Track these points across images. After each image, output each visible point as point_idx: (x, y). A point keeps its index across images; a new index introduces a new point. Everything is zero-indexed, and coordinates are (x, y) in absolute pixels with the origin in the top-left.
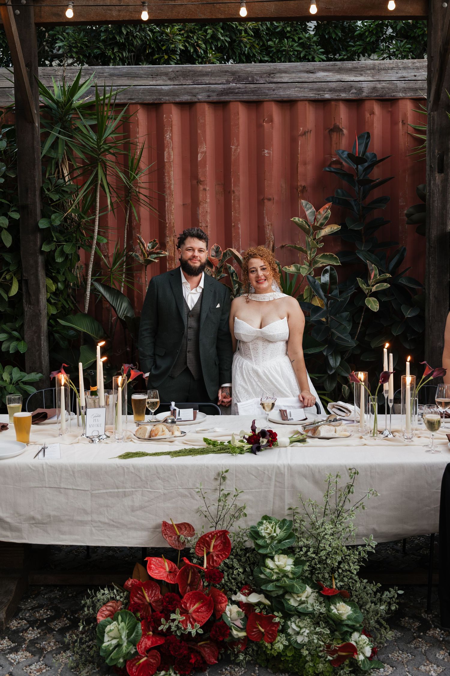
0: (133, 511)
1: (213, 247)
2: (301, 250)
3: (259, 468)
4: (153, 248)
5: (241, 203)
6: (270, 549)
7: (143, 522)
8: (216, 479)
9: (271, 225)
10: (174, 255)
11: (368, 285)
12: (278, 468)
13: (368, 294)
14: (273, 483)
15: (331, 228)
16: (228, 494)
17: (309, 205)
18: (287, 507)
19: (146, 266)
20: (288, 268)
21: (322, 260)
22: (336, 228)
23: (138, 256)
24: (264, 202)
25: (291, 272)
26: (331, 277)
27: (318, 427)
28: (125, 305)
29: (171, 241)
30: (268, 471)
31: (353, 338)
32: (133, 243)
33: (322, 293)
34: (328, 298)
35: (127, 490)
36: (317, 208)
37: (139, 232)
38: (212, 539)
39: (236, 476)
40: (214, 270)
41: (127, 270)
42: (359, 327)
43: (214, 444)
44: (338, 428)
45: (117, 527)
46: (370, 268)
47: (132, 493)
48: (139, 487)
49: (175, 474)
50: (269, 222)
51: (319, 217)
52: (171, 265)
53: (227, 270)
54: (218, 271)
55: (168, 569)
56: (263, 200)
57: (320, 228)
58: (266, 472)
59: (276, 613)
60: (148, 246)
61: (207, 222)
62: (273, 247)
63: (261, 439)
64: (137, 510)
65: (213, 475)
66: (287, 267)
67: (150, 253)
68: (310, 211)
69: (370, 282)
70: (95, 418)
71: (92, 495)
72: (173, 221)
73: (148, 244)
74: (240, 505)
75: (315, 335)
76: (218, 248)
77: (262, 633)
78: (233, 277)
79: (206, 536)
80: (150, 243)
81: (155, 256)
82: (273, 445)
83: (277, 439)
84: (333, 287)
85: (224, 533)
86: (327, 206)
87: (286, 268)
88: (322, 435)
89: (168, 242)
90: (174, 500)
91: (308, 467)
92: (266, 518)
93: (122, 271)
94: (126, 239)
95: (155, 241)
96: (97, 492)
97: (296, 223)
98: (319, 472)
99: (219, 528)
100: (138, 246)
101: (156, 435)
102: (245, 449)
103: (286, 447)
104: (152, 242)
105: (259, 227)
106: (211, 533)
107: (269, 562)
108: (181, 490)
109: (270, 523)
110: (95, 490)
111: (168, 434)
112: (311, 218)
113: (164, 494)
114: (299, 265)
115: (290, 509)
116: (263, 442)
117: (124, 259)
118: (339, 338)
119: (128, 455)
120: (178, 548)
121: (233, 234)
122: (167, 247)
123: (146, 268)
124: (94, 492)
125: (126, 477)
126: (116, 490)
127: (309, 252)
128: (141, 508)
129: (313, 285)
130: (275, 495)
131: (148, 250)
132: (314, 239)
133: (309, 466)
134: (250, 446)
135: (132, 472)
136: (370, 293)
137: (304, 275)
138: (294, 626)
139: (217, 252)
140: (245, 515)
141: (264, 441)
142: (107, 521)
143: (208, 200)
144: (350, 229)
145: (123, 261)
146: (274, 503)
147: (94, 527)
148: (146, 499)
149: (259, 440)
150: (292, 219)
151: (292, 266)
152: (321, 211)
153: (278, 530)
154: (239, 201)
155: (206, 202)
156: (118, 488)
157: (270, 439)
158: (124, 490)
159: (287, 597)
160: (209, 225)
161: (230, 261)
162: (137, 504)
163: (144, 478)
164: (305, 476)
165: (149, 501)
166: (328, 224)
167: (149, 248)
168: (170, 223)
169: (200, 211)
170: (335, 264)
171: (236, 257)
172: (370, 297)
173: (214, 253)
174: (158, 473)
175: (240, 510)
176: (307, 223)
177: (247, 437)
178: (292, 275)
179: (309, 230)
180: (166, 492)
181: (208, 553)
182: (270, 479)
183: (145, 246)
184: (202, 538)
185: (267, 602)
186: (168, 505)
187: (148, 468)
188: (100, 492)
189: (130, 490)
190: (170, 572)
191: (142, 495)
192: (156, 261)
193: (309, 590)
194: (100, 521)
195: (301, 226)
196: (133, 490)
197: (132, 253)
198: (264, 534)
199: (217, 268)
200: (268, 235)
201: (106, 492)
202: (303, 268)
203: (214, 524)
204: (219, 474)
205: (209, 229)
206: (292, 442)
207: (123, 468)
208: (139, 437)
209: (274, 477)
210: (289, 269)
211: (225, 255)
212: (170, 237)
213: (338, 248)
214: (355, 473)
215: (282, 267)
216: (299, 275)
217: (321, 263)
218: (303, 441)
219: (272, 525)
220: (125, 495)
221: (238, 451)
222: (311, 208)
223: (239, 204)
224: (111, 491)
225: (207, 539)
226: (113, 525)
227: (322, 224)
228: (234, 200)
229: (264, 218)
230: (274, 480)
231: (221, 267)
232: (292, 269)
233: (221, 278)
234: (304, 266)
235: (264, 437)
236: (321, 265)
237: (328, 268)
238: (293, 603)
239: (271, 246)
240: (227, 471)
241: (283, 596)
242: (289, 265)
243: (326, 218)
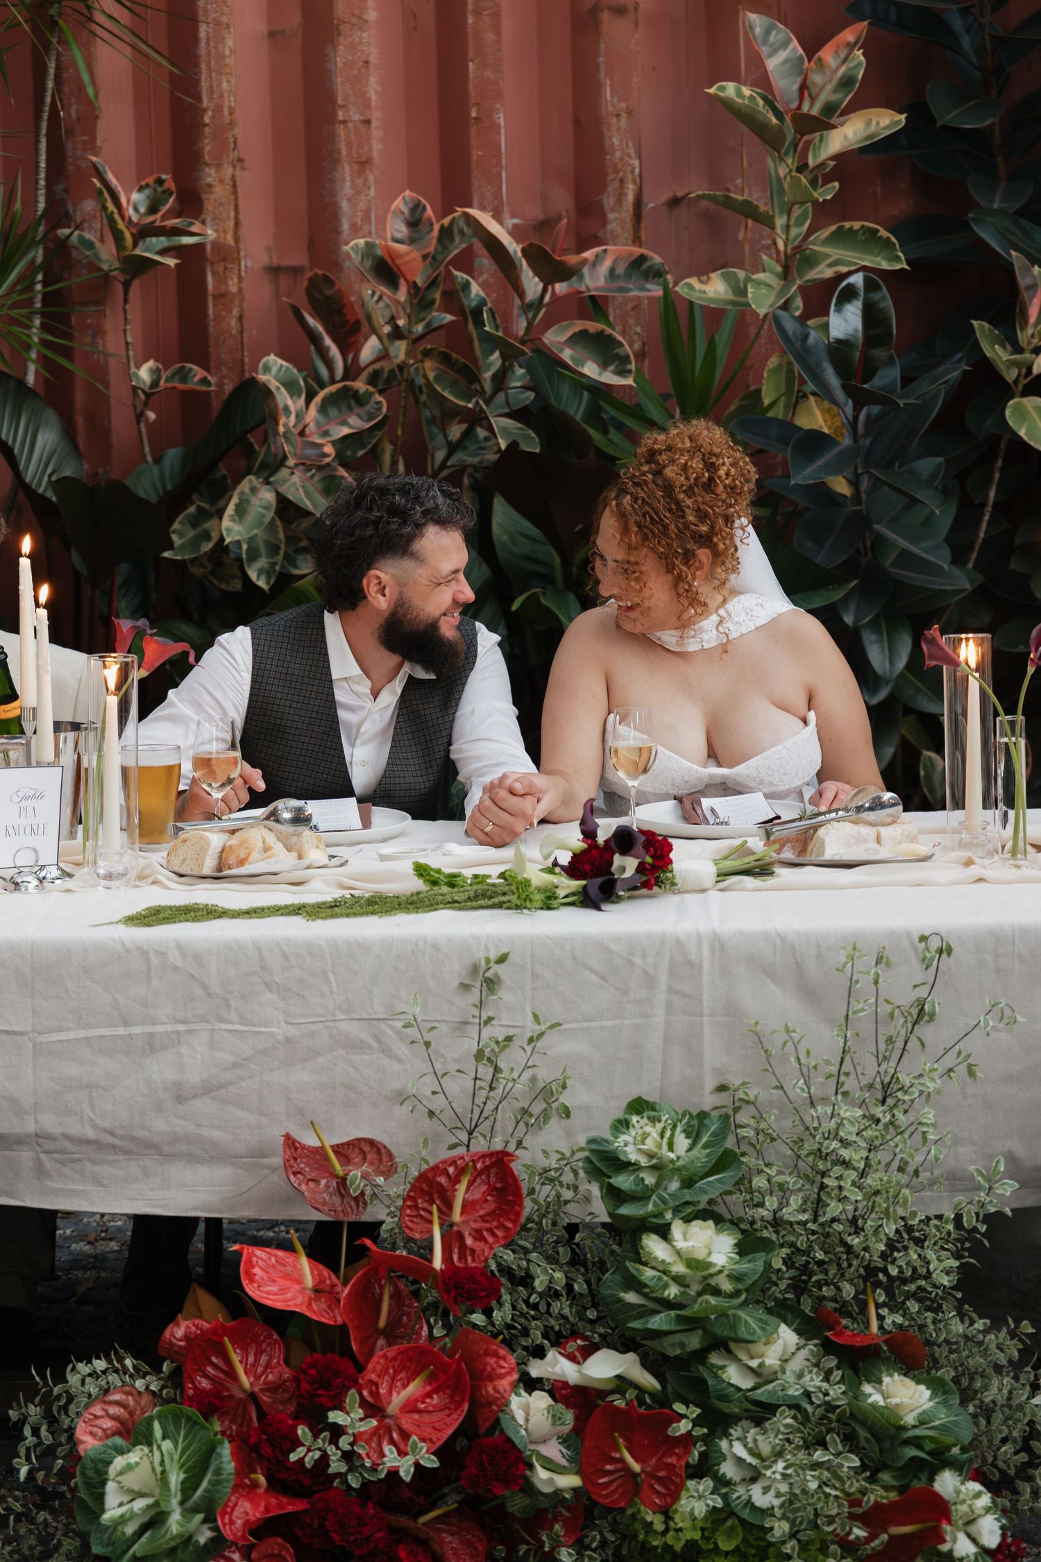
0: (180, 1099)
1: (399, 204)
2: (748, 210)
3: (613, 947)
4: (152, 210)
5: (508, 25)
6: (655, 1205)
7: (216, 1134)
8: (465, 987)
9: (630, 113)
10: (237, 239)
11: (1018, 349)
12: (679, 943)
13: (1016, 381)
14: (661, 997)
15: (869, 123)
16: (509, 1039)
17: (781, 32)
18: (710, 1083)
19: (127, 285)
20: (697, 286)
21: (835, 253)
22: (886, 121)
23: (90, 245)
24: (597, 23)
25: (713, 300)
26: (871, 315)
27: (816, 828)
28: (48, 438)
29: (221, 181)
30: (644, 956)
31: (959, 558)
32: (66, 190)
33: (833, 380)
34: (860, 398)
35: (159, 1028)
36: (812, 47)
37: (92, 146)
38: (456, 1180)
39: (535, 976)
40: (402, 294)
41: (48, 299)
42: (983, 514)
43: (453, 881)
44: (885, 832)
45: (127, 1152)
46: (1023, 281)
47: (175, 1040)
48: (201, 1019)
49: (324, 972)
50: (620, 101)
51: (817, 78)
52: (221, 279)
53: (453, 298)
54: (420, 301)
55: (309, 1281)
56: (594, 12)
57: (823, 123)
58: (638, 961)
59: (679, 1407)
60: (135, 201)
61: (367, 103)
62: (638, 203)
63: (618, 860)
64: (195, 1097)
65: (454, 972)
66: (693, 281)
67: (144, 232)
68: (782, 55)
69: (1022, 337)
70: (24, 803)
71: (37, 1049)
72: (229, 101)
73: (135, 196)
74: (545, 1074)
75: (809, 544)
76: (417, 208)
77: (635, 1475)
78: (479, 323)
79: (437, 1169)
80: (141, 189)
81: (162, 242)
82: (658, 882)
83: (671, 862)
84: (879, 353)
85: (499, 1162)
86: (849, 35)
87: (690, 286)
88: (830, 854)
89: (210, 186)
90: (321, 1060)
91: (783, 943)
92: (639, 1106)
93: (29, 303)
94: (42, 175)
95: (160, 182)
96: (55, 1037)
97: (727, 104)
98: (819, 956)
99: (480, 1145)
100: (89, 205)
101: (241, 863)
102: (561, 893)
103: (703, 891)
104: (147, 186)
105: (577, 122)
106: (453, 1163)
107: (654, 1246)
108: (345, 1026)
109: (654, 1120)
110: (50, 1031)
111: (282, 860)
112: (786, 86)
113: (288, 1041)
114: (741, 274)
115: (722, 1088)
116: (623, 869)
117: (39, 254)
118: (906, 558)
119: (154, 916)
120: (341, 1217)
121: (476, 154)
122: (209, 206)
123: (126, 293)
124: (44, 1038)
125: (155, 983)
126: (121, 1031)
127: (780, 221)
128: (209, 1089)
129: (799, 349)
130: (667, 1039)
131: (135, 218)
132: (803, 167)
133: (783, 938)
134: (576, 884)
135: (175, 968)
136: (1023, 382)
137: (762, 311)
138: (739, 1450)
139: (416, 221)
140: (567, 1113)
141: (626, 866)
142: (90, 1133)
143: (372, 15)
144: (945, 127)
145: (33, 268)
146: (664, 1066)
147: (46, 1152)
148: (227, 1057)
149: (611, 864)
150: (712, 91)
151: (713, 275)
152: (828, 54)
153: (682, 1142)
154: (497, 16)
155: (363, 24)
156: (126, 1024)
157: (649, 860)
158: (149, 1029)
159: (715, 1359)
160: (376, 117)
161: (465, 262)
162: (194, 1076)
163: (216, 988)
164: (769, 971)
165: (235, 1065)
166: (851, 108)
167: (136, 209)
168: (218, 110)
169: (341, 58)
170: (885, 265)
171: (493, 246)
172: (1026, 393)
173: (402, 230)
174: (264, 968)
175: (546, 1093)
176: (770, 103)
177: (565, 858)
178: (715, 315)
179: (780, 133)
180: (292, 1032)
181: (447, 1227)
182: (650, 982)
183: (123, 200)
184: (422, 1177)
185: (648, 1380)
186: (302, 1075)
187: (231, 953)
188: (64, 1036)
189: (170, 1028)
190: (317, 1290)
191: (212, 1045)
192: (171, 262)
193: (787, 1336)
194: (66, 1136)
195: (746, 117)
196: (181, 1027)
197: (66, 231)
198: (633, 1157)
199: (413, 287)
200: (618, 154)
201: (87, 1039)
202: (759, 283)
203: (463, 1136)
204: (475, 969)
205: (376, 133)
206: (723, 875)
207: (145, 954)
208: (182, 871)
209: (663, 979)
210: (703, 287)
211: (446, 234)
212: (218, 166)
213: (901, 206)
214: (940, 951)
215: (676, 284)
216: (743, 311)
217: (831, 265)
218: (761, 870)
219: (659, 1126)
220: (153, 1045)
221: (538, 897)
222: (785, 44)
223: (497, 30)
224: (104, 1032)
225: (443, 1180)
226: (113, 1146)
227: (829, 109)
228: (478, 13)
229: (597, 87)
230: (664, 988)
231: (433, 283)
232: (715, 288)
233: (430, 330)
234: (760, 276)
235: (625, 851)
236: (828, 273)
237: (857, 279)
238: (734, 1376)
239: (630, 197)
240: (502, 959)
241: (701, 1355)
242: (703, 272)
243: (846, 82)
